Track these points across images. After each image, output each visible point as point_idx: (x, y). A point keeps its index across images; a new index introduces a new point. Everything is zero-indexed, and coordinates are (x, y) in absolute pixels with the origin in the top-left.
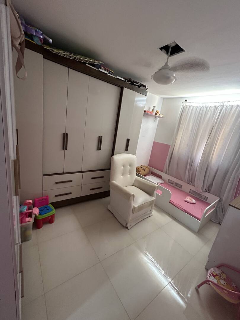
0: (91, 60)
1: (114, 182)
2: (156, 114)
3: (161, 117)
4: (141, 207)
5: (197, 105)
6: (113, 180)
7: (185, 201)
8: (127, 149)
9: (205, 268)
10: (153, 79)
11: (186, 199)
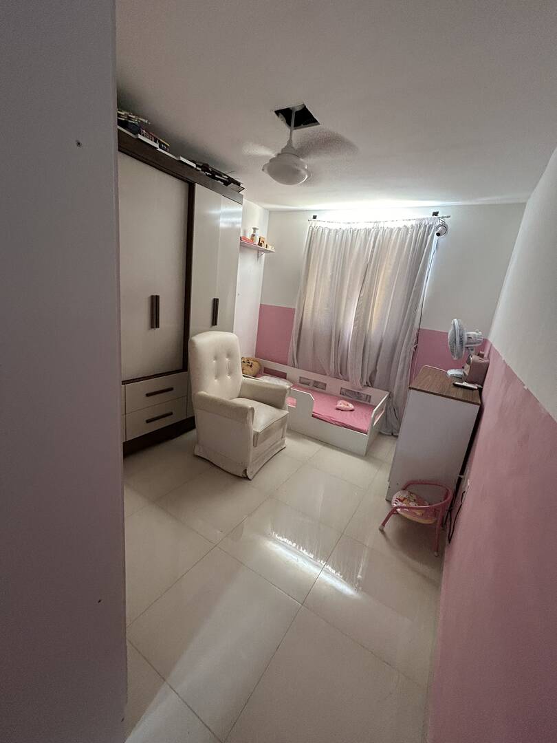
0: (121, 113)
1: (203, 393)
2: (260, 244)
3: (270, 251)
4: (268, 431)
5: (337, 227)
6: (199, 391)
7: (338, 409)
8: (214, 322)
9: (387, 500)
10: (266, 170)
11: (338, 406)
